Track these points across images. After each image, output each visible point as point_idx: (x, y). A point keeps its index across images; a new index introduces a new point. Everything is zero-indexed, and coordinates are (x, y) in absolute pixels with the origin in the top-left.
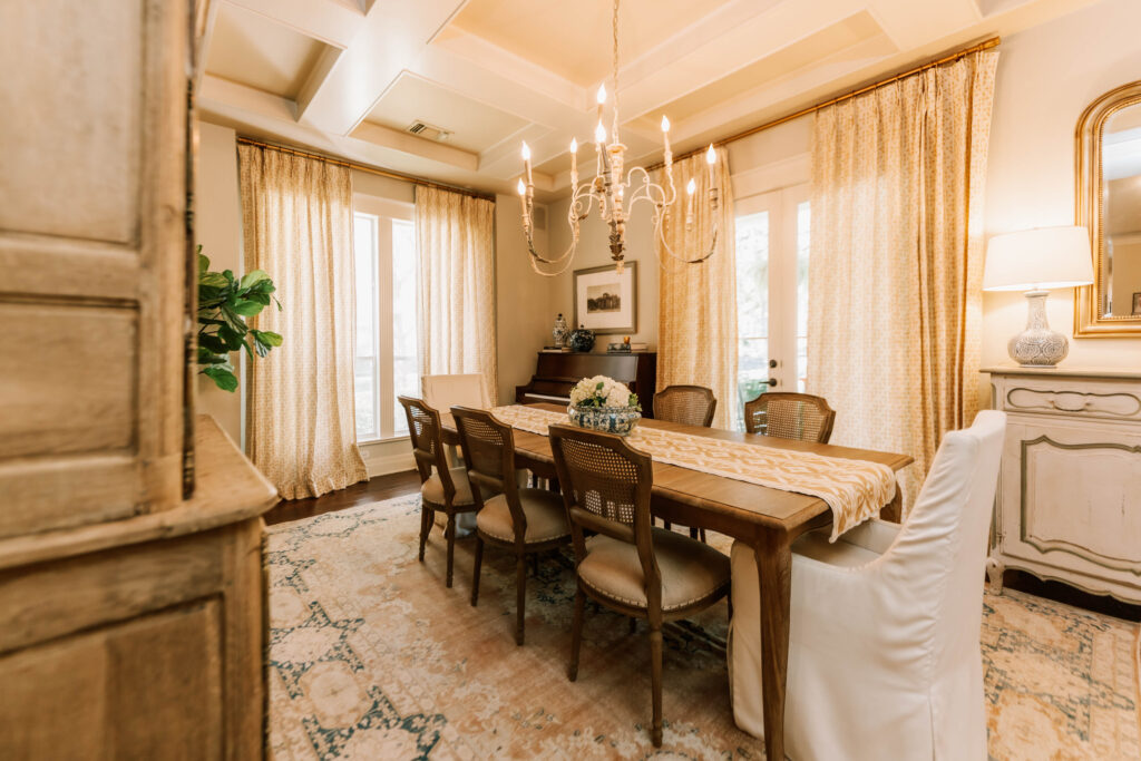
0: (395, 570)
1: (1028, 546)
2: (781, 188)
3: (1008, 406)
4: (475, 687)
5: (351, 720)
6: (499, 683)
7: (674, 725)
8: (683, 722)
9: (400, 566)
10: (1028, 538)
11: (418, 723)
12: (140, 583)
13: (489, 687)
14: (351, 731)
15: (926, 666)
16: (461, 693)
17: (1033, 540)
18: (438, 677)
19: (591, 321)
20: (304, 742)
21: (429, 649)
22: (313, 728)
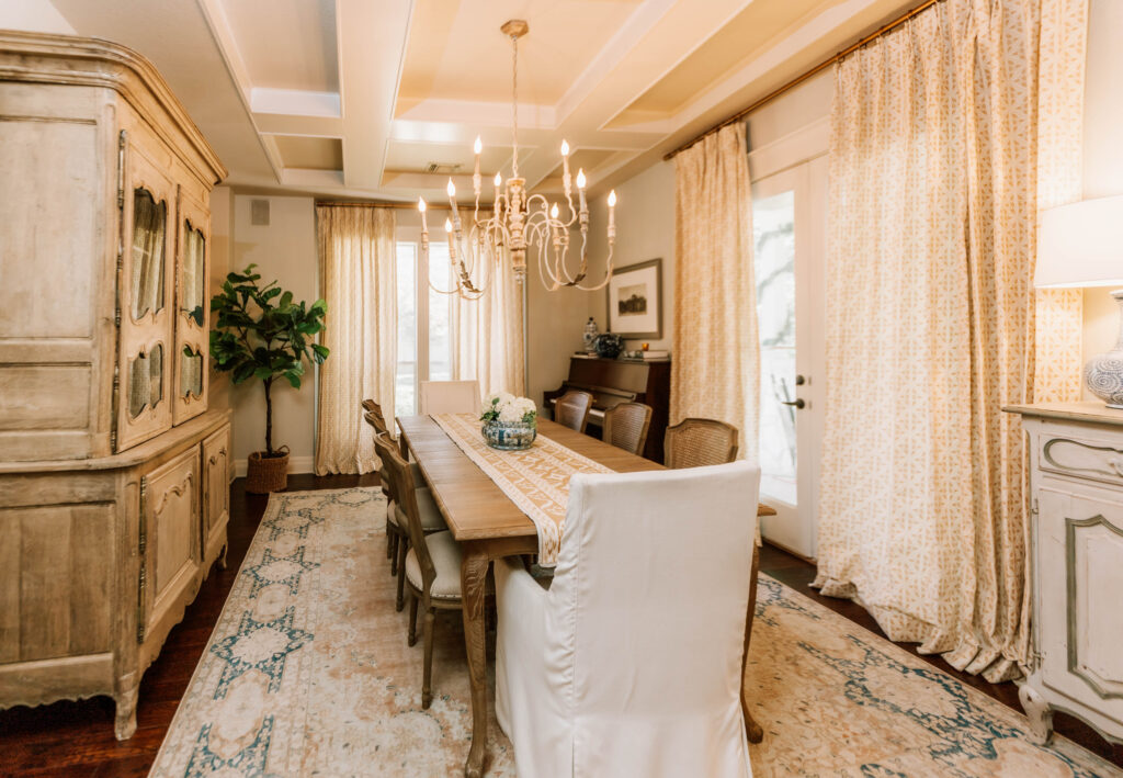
0: (366, 537)
1: (1077, 680)
2: (807, 161)
3: (1045, 464)
4: (347, 627)
5: (266, 620)
6: (363, 629)
7: (452, 702)
8: (460, 702)
9: (371, 535)
10: (1080, 668)
11: (298, 634)
12: (84, 488)
13: (354, 630)
14: (262, 625)
15: (569, 695)
16: (335, 627)
17: (1087, 673)
18: (331, 613)
19: (623, 324)
20: (238, 624)
21: (341, 595)
22: (247, 617)
